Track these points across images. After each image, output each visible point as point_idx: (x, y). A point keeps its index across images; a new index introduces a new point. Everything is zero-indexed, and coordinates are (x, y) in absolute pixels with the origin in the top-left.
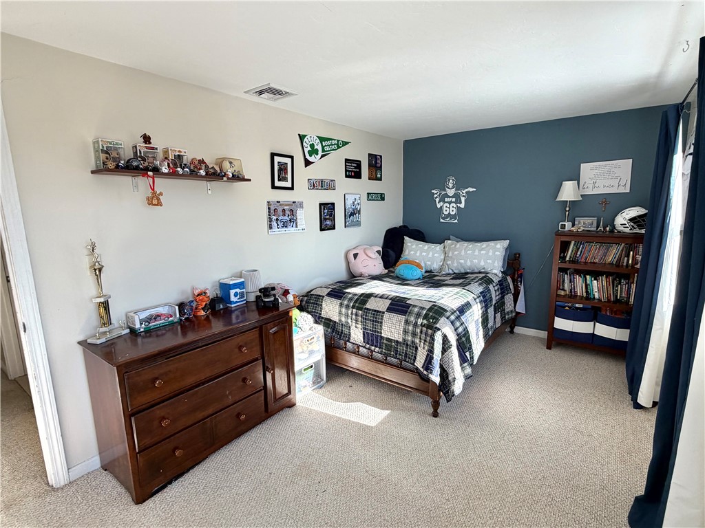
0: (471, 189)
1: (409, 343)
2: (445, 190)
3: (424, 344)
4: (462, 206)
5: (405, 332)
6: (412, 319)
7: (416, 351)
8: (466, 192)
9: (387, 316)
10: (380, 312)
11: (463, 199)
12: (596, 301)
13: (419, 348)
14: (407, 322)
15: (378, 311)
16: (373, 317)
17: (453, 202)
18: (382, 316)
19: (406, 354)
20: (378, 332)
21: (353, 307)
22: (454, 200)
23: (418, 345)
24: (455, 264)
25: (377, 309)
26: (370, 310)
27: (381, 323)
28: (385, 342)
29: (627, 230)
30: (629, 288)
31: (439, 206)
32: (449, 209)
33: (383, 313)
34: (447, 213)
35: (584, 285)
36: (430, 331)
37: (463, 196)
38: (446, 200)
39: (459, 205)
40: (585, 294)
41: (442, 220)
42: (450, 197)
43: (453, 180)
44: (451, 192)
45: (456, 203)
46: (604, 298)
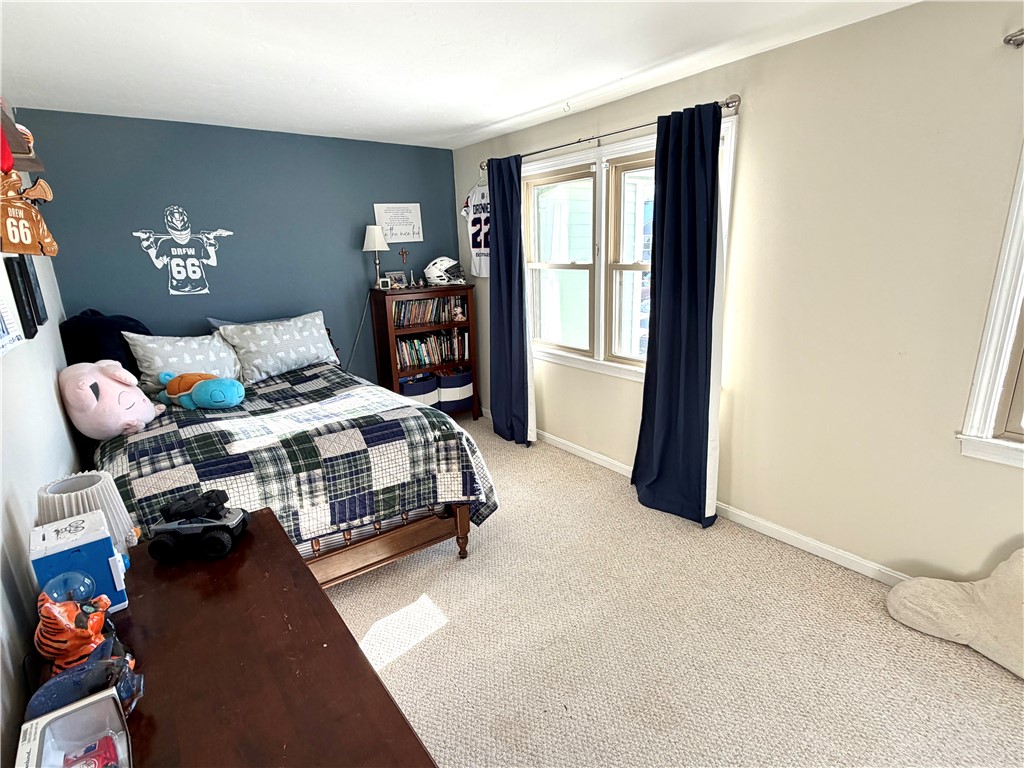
0: (225, 233)
1: (421, 476)
2: (167, 233)
3: (447, 464)
4: (213, 261)
5: (414, 462)
6: (418, 438)
7: (435, 482)
8: (215, 238)
9: (375, 453)
10: (359, 452)
11: (211, 251)
12: (428, 366)
13: (439, 476)
14: (412, 446)
15: (353, 454)
16: (350, 468)
17: (192, 256)
18: (367, 457)
19: (419, 495)
20: (364, 489)
21: (297, 470)
22: (191, 251)
23: (436, 472)
24: (271, 362)
25: (349, 451)
26: (336, 458)
27: (369, 469)
28: (381, 497)
29: (445, 283)
30: (452, 344)
31: (159, 264)
32: (185, 269)
33: (365, 451)
34: (182, 276)
35: (414, 352)
36: (452, 442)
37: (211, 245)
38: (174, 251)
39: (205, 261)
40: (416, 362)
41: (172, 292)
42: (182, 246)
43: (181, 214)
44: (183, 237)
45: (197, 256)
46: (436, 359)
